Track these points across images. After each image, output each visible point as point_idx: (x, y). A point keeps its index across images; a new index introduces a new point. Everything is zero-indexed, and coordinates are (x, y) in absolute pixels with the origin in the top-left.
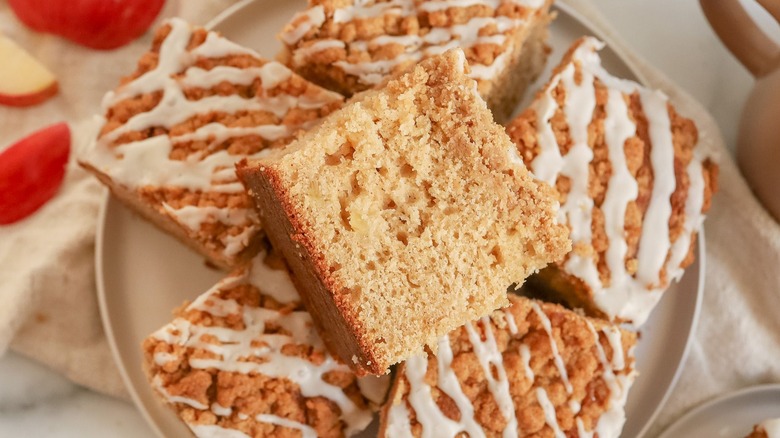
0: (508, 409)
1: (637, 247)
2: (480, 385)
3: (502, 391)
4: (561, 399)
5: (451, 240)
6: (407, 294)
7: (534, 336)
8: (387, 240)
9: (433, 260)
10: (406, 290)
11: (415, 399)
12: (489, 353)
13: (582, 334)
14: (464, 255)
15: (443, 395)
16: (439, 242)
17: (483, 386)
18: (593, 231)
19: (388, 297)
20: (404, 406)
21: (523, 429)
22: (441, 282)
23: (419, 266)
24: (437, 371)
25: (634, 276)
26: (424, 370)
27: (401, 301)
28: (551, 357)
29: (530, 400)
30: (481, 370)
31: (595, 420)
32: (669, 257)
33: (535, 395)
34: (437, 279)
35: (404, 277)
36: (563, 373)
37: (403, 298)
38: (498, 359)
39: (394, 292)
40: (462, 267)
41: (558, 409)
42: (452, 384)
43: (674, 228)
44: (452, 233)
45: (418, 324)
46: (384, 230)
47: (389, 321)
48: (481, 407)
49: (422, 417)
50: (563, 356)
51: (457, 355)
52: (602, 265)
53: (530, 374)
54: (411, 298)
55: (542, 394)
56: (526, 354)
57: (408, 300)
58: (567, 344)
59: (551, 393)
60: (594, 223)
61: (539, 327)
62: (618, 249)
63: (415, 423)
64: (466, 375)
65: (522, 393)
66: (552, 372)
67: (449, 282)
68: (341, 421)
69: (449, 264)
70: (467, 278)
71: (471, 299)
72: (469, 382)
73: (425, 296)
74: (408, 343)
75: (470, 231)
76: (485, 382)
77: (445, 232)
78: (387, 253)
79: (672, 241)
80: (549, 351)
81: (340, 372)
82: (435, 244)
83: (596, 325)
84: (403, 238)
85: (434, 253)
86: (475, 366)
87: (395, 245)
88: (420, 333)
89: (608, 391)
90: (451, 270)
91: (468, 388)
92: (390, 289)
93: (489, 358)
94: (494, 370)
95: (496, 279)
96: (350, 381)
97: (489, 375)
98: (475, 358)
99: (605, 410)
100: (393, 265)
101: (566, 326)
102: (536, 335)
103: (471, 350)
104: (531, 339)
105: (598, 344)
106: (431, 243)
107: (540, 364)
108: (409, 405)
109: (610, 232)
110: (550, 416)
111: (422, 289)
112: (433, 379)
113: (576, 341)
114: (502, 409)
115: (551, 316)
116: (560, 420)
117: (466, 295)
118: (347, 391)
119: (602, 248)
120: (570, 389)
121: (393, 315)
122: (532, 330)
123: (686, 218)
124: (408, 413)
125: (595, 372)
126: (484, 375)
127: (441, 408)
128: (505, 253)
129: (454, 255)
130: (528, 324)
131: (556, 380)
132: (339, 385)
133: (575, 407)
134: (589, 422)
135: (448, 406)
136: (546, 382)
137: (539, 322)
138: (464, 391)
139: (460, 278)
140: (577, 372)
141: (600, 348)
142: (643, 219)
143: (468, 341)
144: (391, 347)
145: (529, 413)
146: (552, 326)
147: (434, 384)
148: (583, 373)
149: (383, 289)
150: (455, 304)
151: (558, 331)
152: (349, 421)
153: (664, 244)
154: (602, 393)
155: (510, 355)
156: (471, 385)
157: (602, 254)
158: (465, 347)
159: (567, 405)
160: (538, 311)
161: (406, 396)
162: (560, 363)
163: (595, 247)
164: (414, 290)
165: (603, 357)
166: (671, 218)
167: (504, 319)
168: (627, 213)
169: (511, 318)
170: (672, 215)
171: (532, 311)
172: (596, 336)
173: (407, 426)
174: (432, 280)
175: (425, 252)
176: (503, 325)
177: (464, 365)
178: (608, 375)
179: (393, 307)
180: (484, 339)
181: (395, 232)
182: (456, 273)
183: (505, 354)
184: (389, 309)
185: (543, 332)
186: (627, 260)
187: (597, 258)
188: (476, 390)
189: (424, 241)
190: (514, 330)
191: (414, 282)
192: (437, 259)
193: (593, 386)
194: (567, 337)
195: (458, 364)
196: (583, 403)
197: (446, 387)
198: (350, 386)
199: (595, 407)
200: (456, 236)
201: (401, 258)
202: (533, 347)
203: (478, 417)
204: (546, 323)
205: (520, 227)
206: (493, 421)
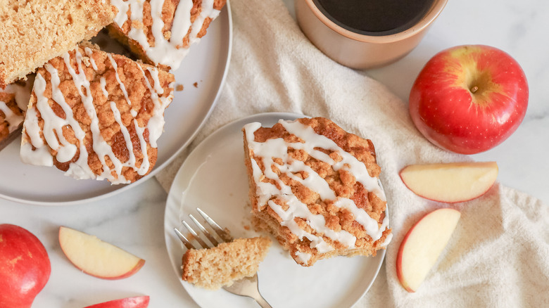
0: (92, 112)
1: (171, 25)
2: (76, 98)
3: (89, 102)
4: (125, 108)
5: (42, 11)
6: (17, 38)
7: (108, 72)
8: (6, 9)
9: (32, 21)
10: (17, 36)
11: (40, 106)
12: (82, 81)
13: (134, 71)
14: (50, 18)
15: (55, 103)
16: (35, 10)
17: (79, 99)
18: (144, 14)
19: (6, 39)
20: (34, 110)
21: (102, 124)
22: (37, 33)
23: (24, 23)
24: (51, 90)
25: (169, 41)
26: (44, 89)
27: (14, 42)
28: (117, 83)
29: (107, 108)
30: (77, 90)
31: (146, 122)
32: (190, 31)
33: (109, 105)
34: (34, 31)
35: (16, 29)
36: (125, 93)
37: (15, 41)
38: (87, 84)
39: (10, 38)
40: (48, 25)
41: (122, 114)
42: (60, 97)
43: (194, 14)
44: (43, 6)
45: (23, 55)
46: (5, 4)
47: (6, 53)
48: (77, 111)
49: (43, 116)
50: (125, 84)
51: (62, 81)
52: (150, 34)
53: (106, 94)
54: (19, 41)
55: (113, 105)
56: (103, 82)
57: (18, 42)
58: (127, 77)
59: (119, 105)
60: (144, 10)
61: (110, 67)
62: (159, 25)
63: (40, 119)
64: (67, 92)
65: (101, 104)
66: (119, 92)
67: (41, 33)
68: (6, 121)
69: (41, 23)
70: (51, 31)
71: (54, 43)
72: (71, 96)
73: (27, 40)
74: (17, 65)
75: (53, 5)
76: (80, 96)
77: (39, 6)
78: (7, 16)
79: (192, 22)
80: (115, 80)
81: (4, 93)
82: (33, 12)
83: (143, 66)
84: (16, 9)
85: (32, 16)
86: (72, 87)
87: (11, 12)
88: (24, 60)
89: (153, 105)
90: (42, 26)
91: (69, 100)
92: (8, 35)
93: (82, 84)
94: (85, 91)
95: (68, 32)
96: (9, 99)
97: (81, 93)
98: (73, 83)
99: (152, 116)
100: (9, 22)
101: (125, 66)
102: (109, 71)
103: (72, 79)
104: (107, 74)
105: (145, 77)
106: (30, 11)
107: (112, 88)
108: (36, 109)
109: (153, 15)
110: (118, 117)
111: (26, 36)
112: (49, 94)
113: (132, 75)
114: (88, 111)
115: (117, 61)
116: (123, 119)
117: (51, 40)
118: (8, 105)
119: (149, 24)
120: (129, 103)
121: (9, 49)
122: (107, 69)
123: (202, 9)
124: (36, 113)
125: (145, 94)
126: (78, 93)
127: (54, 111)
128: (74, 18)
129: (44, 18)
130: (105, 65)
131: (122, 97)
132: (3, 101)
133: (134, 113)
134: (142, 122)
135: (58, 110)
136: (116, 98)
137: (110, 64)
138: (66, 101)
139: (47, 31)
140: (132, 93)
141: (147, 79)
142: (176, 9)
143: (69, 74)
144: (8, 67)
145: (104, 115)
146: (118, 67)
147: (50, 97)
148: (136, 93)
149: (3, 35)
150: (44, 44)
151: (121, 69)
152: (10, 121)
153: (188, 24)
154: (150, 106)
155: (94, 83)
156: (72, 99)
157: (150, 28)
158: (68, 77)
159: (129, 112)
160: (111, 58)
161: (35, 104)
162: (123, 87)
163: (145, 24)
164: (21, 37)
165: (149, 86)
166: (192, 10)
167: (89, 61)
168: (164, 5)
169: (93, 61)
170: (194, 7)
171: (108, 58)
172: (144, 73)
173: (36, 121)
174: (31, 31)
175: (27, 16)
176: (88, 65)
177: (65, 86)
178: (154, 96)
179: (9, 45)
180: (78, 73)
181: (12, 6)
182: (45, 29)
183: (92, 83)
184: (7, 47)
185: (113, 70)
186: (164, 32)
187: (147, 30)
188: (74, 101)
189: (27, 10)
190: (96, 68)
191: (21, 32)
192: (34, 20)
193: (145, 102)
194: (127, 73)
195: (62, 86)
196: (139, 112)
197: (56, 99)
198: (11, 101)
199: (146, 113)
200: (46, 8)
201: (14, 19)
202: (107, 78)
203: (75, 116)
204: (114, 65)
205: (83, 4)
206: (83, 118)
